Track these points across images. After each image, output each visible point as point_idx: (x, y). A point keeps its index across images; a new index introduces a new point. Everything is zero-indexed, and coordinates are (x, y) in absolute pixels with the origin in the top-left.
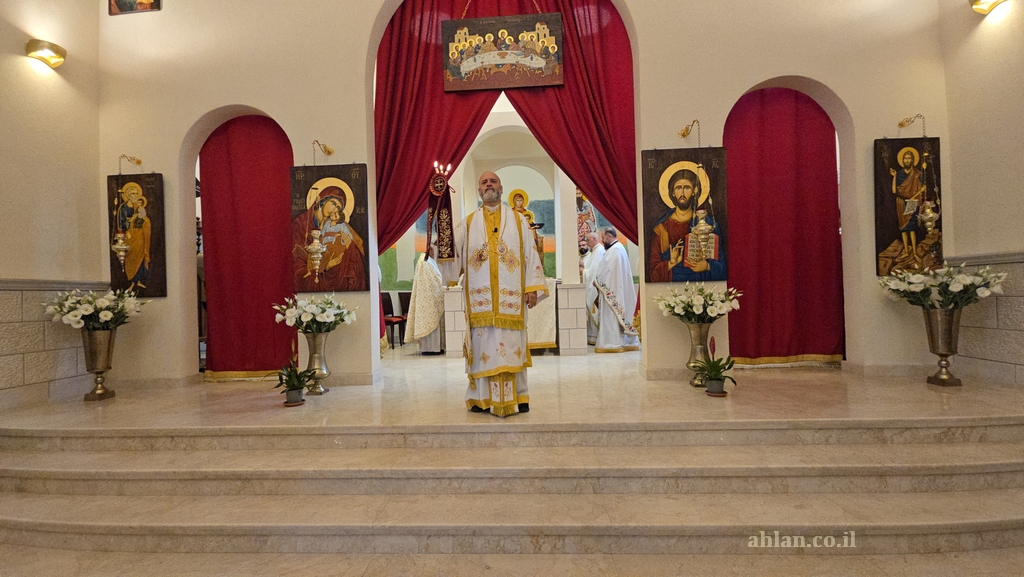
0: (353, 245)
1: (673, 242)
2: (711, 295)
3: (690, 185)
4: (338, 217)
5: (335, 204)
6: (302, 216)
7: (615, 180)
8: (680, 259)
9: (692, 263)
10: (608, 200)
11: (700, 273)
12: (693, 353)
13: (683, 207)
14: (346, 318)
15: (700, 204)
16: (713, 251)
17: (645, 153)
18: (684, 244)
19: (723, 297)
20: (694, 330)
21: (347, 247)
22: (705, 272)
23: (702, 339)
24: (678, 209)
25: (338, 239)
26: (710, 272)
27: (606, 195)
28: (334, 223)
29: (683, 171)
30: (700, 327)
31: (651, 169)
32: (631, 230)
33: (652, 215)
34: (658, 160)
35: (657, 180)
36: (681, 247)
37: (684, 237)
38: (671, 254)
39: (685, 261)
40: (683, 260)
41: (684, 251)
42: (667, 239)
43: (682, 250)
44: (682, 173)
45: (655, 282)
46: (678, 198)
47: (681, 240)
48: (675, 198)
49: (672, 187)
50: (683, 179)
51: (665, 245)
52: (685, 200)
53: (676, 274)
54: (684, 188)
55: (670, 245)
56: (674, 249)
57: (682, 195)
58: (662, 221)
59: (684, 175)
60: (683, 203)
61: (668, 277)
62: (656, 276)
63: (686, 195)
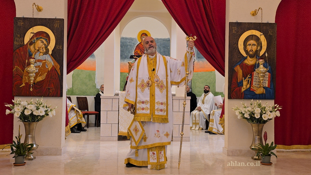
0: (53, 69)
1: (245, 76)
2: (265, 108)
3: (256, 44)
4: (44, 50)
5: (43, 42)
6: (21, 48)
7: (213, 38)
8: (248, 86)
9: (255, 89)
11: (259, 95)
12: (254, 140)
14: (50, 114)
15: (260, 55)
16: (267, 82)
17: (231, 24)
18: (251, 77)
19: (271, 109)
20: (255, 127)
21: (50, 69)
22: (262, 94)
23: (259, 132)
25: (44, 64)
26: (265, 95)
27: (207, 46)
28: (41, 54)
30: (258, 126)
31: (234, 33)
32: (221, 67)
33: (234, 60)
34: (238, 28)
35: (237, 40)
36: (249, 79)
37: (252, 74)
38: (243, 83)
39: (251, 87)
40: (250, 87)
41: (251, 81)
42: (242, 74)
43: (250, 81)
44: (251, 36)
45: (234, 99)
46: (249, 51)
47: (249, 75)
48: (247, 50)
49: (245, 44)
50: (252, 40)
51: (240, 78)
52: (252, 52)
53: (246, 94)
54: (252, 46)
55: (243, 78)
56: (245, 80)
57: (251, 49)
58: (239, 64)
59: (253, 38)
60: (251, 54)
61: (242, 96)
62: (234, 95)
63: (253, 50)
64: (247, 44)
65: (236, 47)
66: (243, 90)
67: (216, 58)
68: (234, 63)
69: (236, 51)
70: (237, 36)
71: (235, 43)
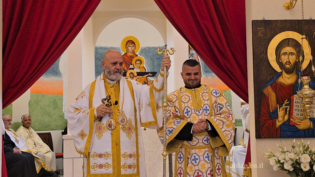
1: (280, 102)
7: (228, 44)
8: (286, 117)
9: (296, 121)
10: (221, 62)
11: (304, 130)
13: (289, 72)
15: (303, 69)
17: (254, 23)
22: (309, 130)
24: (284, 73)
26: (313, 130)
27: (219, 57)
29: (288, 39)
31: (260, 37)
32: (241, 89)
33: (262, 78)
34: (267, 29)
35: (266, 47)
36: (287, 107)
37: (290, 98)
38: (279, 112)
39: (291, 119)
40: (289, 118)
41: (290, 110)
42: (275, 100)
43: (288, 110)
44: (287, 41)
45: (265, 138)
46: (284, 64)
47: (287, 100)
48: (282, 63)
49: (279, 52)
50: (289, 46)
51: (273, 105)
52: (290, 65)
53: (283, 131)
54: (289, 55)
55: (278, 105)
56: (281, 108)
57: (288, 61)
58: (270, 83)
59: (290, 43)
60: (288, 68)
61: (277, 134)
62: (265, 132)
63: (291, 61)
64: (281, 53)
65: (264, 58)
66: (278, 124)
67: (233, 76)
68: (263, 83)
69: (264, 65)
70: (264, 41)
71: (262, 52)
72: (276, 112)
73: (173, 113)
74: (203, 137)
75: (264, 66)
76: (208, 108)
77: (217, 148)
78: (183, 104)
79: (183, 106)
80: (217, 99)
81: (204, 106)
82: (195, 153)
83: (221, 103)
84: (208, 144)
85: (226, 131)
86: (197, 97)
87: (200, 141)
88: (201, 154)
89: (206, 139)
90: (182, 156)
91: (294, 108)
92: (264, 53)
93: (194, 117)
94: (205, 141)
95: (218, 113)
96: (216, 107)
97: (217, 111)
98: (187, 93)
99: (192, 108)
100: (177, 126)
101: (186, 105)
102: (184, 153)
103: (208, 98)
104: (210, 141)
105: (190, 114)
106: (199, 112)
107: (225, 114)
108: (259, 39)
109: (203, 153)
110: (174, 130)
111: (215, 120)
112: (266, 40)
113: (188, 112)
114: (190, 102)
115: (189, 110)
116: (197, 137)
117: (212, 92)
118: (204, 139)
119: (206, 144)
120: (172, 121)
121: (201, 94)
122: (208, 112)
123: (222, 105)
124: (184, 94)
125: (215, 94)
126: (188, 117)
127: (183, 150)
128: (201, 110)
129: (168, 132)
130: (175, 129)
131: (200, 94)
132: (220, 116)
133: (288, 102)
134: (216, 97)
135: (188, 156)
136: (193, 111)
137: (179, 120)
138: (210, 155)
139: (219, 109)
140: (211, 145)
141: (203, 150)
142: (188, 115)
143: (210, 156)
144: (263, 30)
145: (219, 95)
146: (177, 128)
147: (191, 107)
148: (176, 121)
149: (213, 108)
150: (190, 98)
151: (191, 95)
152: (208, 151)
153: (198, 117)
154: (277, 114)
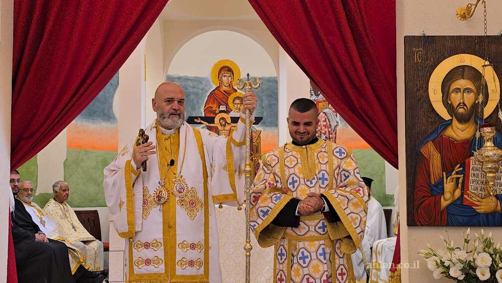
1: (447, 168)
3: (473, 88)
7: (367, 75)
8: (458, 193)
9: (475, 200)
11: (487, 215)
13: (462, 119)
15: (485, 117)
17: (408, 40)
18: (465, 172)
22: (494, 213)
24: (455, 122)
27: (352, 95)
29: (463, 67)
31: (417, 63)
32: (387, 147)
33: (419, 128)
34: (428, 50)
35: (426, 79)
36: (459, 176)
37: (465, 163)
38: (445, 185)
39: (465, 196)
40: (462, 195)
41: (463, 182)
42: (439, 164)
43: (461, 181)
44: (461, 70)
45: (422, 225)
47: (459, 165)
48: (451, 105)
49: (446, 89)
50: (463, 79)
51: (437, 173)
52: (465, 109)
53: (452, 214)
54: (464, 92)
55: (444, 173)
56: (449, 178)
57: (462, 101)
58: (432, 138)
59: (465, 74)
60: (462, 113)
61: (441, 219)
62: (422, 217)
63: (466, 103)
64: (451, 89)
65: (422, 96)
66: (444, 203)
67: (374, 125)
68: (420, 137)
69: (423, 107)
70: (424, 70)
71: (420, 87)
72: (440, 183)
73: (269, 184)
74: (316, 221)
75: (423, 110)
76: (326, 176)
77: (340, 239)
78: (287, 170)
79: (287, 173)
80: (341, 162)
81: (319, 173)
82: (303, 248)
83: (346, 168)
84: (324, 233)
85: (353, 213)
86: (309, 159)
87: (312, 229)
88: (313, 249)
89: (320, 225)
90: (284, 251)
91: (470, 178)
92: (422, 89)
93: (302, 190)
94: (320, 228)
95: (342, 184)
96: (339, 175)
97: (341, 181)
98: (294, 153)
99: (301, 176)
100: (275, 204)
101: (292, 171)
102: (286, 247)
103: (326, 160)
104: (328, 229)
105: (296, 185)
106: (311, 183)
107: (352, 187)
108: (415, 66)
109: (316, 247)
110: (271, 210)
111: (336, 195)
112: (426, 67)
113: (294, 182)
114: (298, 167)
115: (296, 178)
116: (307, 222)
117: (333, 151)
118: (317, 225)
119: (321, 234)
120: (268, 196)
121: (316, 154)
122: (326, 183)
123: (348, 172)
124: (290, 154)
125: (338, 155)
126: (293, 190)
127: (286, 242)
128: (314, 179)
129: (261, 214)
130: (271, 208)
131: (314, 155)
132: (345, 189)
133: (462, 169)
134: (340, 159)
135: (293, 252)
136: (302, 181)
137: (278, 195)
138: (328, 250)
139: (343, 178)
140: (329, 235)
141: (317, 243)
142: (294, 187)
143: (327, 253)
144: (423, 52)
145: (345, 155)
146: (275, 207)
147: (299, 174)
148: (275, 196)
149: (334, 176)
150: (299, 160)
151: (301, 156)
152: (324, 244)
153: (310, 190)
154: (443, 189)
